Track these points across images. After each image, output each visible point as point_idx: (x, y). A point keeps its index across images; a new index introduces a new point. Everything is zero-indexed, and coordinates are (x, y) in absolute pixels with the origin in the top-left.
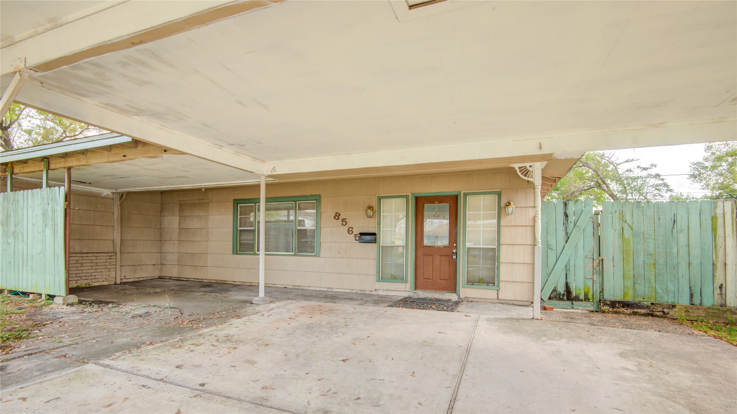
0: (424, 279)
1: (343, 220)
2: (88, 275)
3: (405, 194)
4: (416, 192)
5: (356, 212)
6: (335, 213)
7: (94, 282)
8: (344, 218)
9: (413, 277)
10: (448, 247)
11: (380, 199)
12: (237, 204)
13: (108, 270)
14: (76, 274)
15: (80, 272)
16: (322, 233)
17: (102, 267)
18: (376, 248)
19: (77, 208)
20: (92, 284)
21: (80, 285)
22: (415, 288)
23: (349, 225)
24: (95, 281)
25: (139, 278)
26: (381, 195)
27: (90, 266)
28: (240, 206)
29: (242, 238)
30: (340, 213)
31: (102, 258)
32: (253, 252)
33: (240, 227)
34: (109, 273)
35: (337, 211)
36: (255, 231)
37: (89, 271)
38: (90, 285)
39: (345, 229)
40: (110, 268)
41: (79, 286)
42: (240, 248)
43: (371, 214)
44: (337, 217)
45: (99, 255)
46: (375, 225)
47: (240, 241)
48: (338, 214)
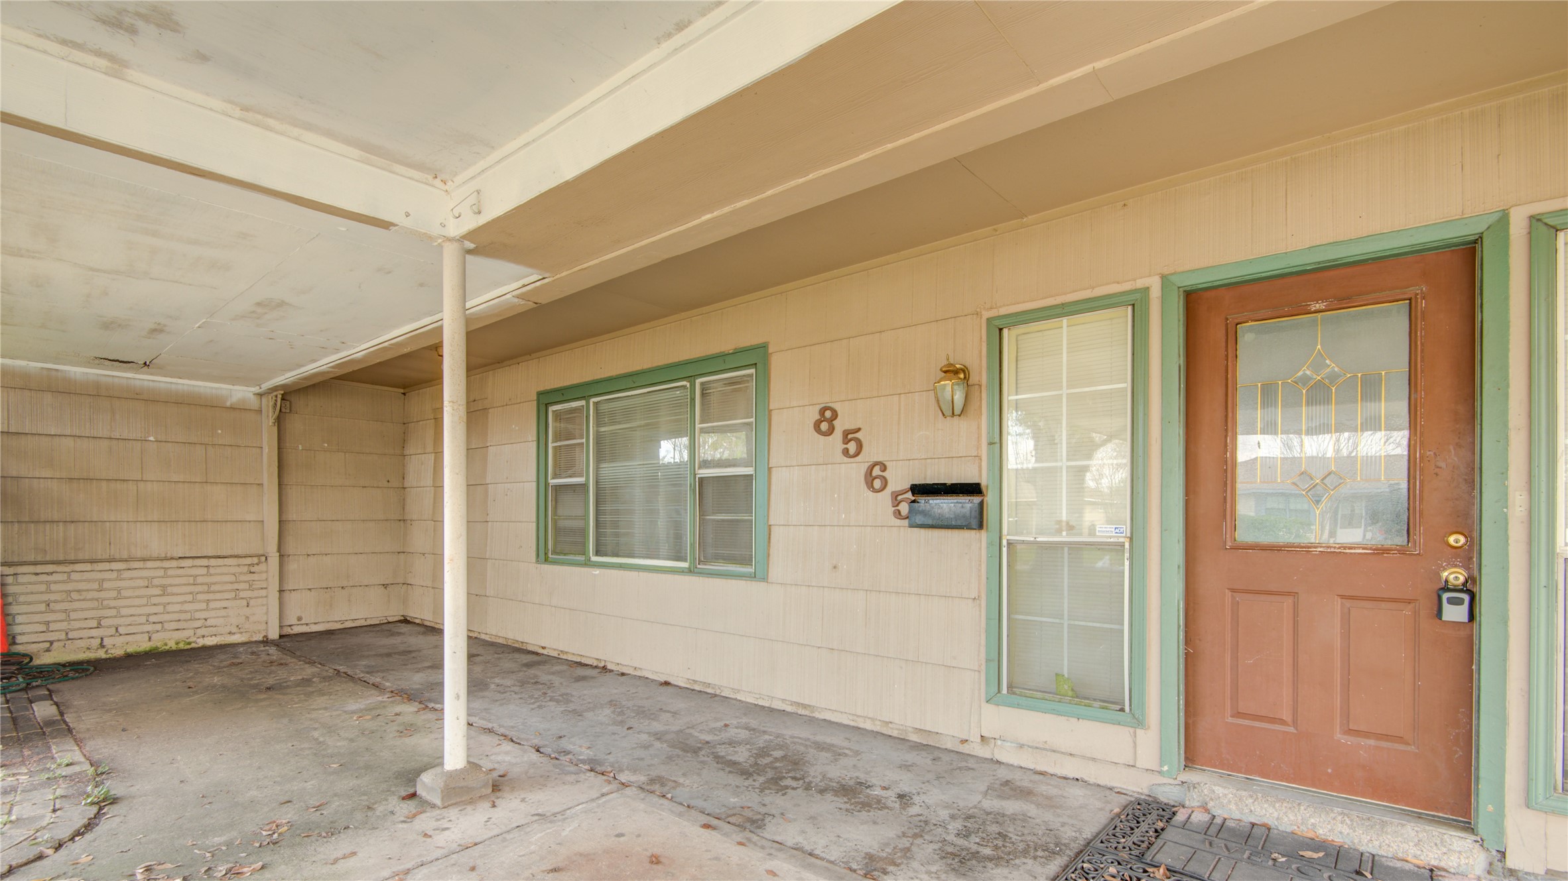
0: (1238, 715)
1: (847, 436)
2: (183, 616)
3: (1127, 287)
4: (1188, 268)
5: (896, 398)
6: (818, 408)
7: (203, 636)
8: (853, 427)
9: (1175, 701)
10: (1402, 551)
11: (997, 330)
12: (547, 405)
13: (245, 602)
14: (149, 615)
15: (160, 609)
16: (774, 488)
17: (226, 595)
18: (984, 552)
19: (152, 438)
20: (196, 643)
21: (159, 645)
22: (1186, 759)
23: (872, 453)
24: (206, 634)
25: (342, 622)
26: (1003, 311)
27: (191, 593)
28: (553, 411)
29: (560, 511)
30: (837, 406)
31: (225, 570)
32: (581, 558)
33: (555, 476)
34: (248, 611)
35: (825, 400)
36: (588, 487)
37: (187, 607)
38: (189, 643)
39: (856, 470)
40: (250, 598)
41: (157, 648)
42: (556, 543)
43: (959, 397)
44: (824, 426)
45: (213, 562)
46: (978, 447)
47: (555, 522)
48: (828, 414)
